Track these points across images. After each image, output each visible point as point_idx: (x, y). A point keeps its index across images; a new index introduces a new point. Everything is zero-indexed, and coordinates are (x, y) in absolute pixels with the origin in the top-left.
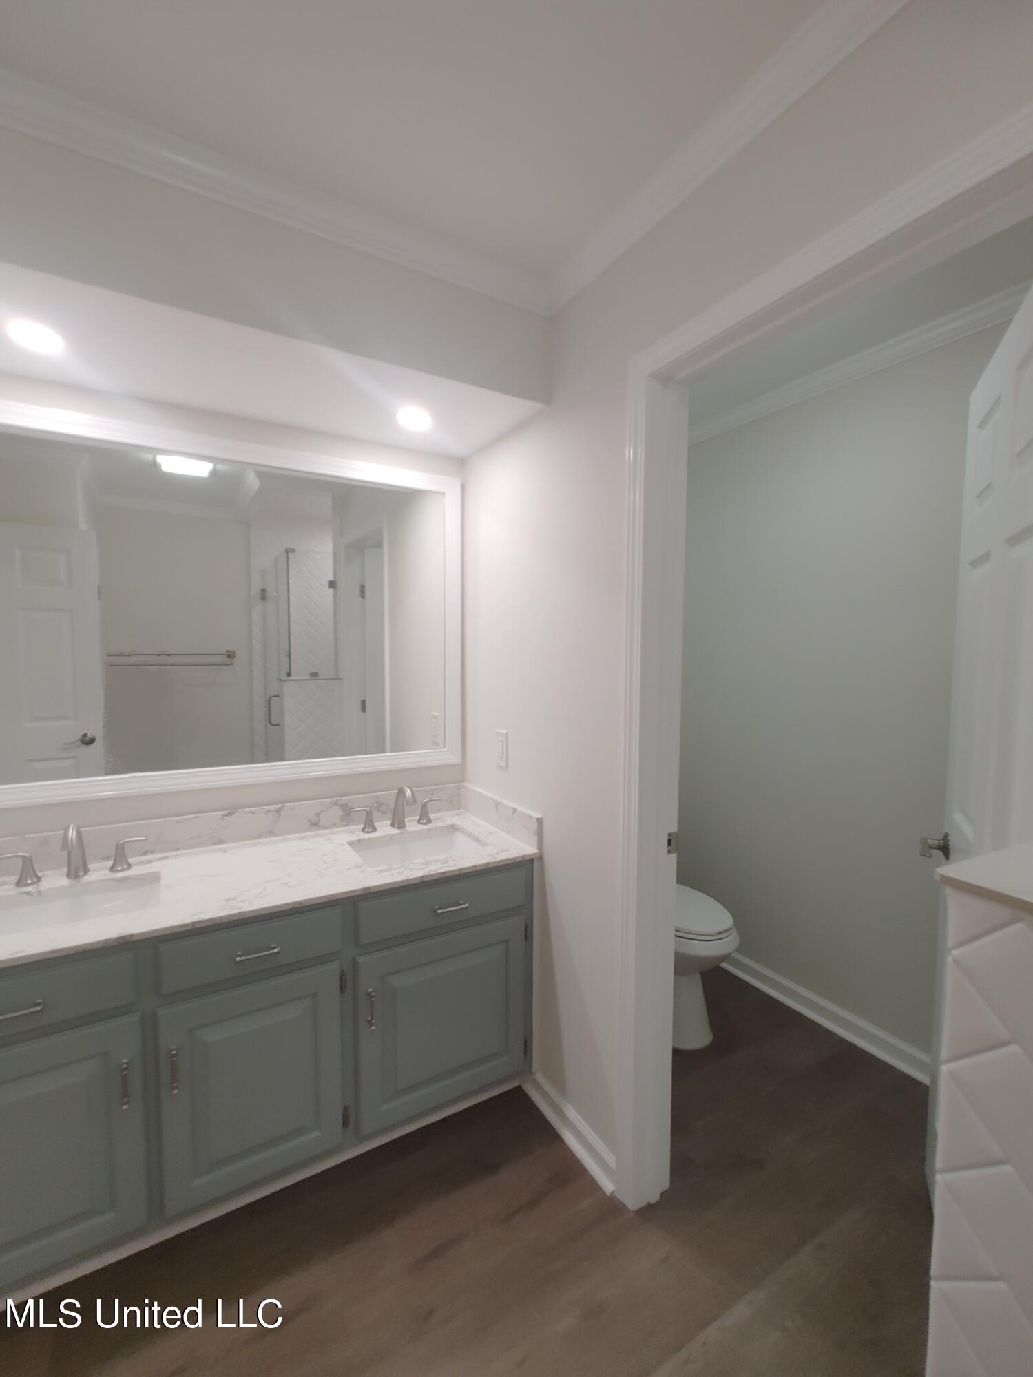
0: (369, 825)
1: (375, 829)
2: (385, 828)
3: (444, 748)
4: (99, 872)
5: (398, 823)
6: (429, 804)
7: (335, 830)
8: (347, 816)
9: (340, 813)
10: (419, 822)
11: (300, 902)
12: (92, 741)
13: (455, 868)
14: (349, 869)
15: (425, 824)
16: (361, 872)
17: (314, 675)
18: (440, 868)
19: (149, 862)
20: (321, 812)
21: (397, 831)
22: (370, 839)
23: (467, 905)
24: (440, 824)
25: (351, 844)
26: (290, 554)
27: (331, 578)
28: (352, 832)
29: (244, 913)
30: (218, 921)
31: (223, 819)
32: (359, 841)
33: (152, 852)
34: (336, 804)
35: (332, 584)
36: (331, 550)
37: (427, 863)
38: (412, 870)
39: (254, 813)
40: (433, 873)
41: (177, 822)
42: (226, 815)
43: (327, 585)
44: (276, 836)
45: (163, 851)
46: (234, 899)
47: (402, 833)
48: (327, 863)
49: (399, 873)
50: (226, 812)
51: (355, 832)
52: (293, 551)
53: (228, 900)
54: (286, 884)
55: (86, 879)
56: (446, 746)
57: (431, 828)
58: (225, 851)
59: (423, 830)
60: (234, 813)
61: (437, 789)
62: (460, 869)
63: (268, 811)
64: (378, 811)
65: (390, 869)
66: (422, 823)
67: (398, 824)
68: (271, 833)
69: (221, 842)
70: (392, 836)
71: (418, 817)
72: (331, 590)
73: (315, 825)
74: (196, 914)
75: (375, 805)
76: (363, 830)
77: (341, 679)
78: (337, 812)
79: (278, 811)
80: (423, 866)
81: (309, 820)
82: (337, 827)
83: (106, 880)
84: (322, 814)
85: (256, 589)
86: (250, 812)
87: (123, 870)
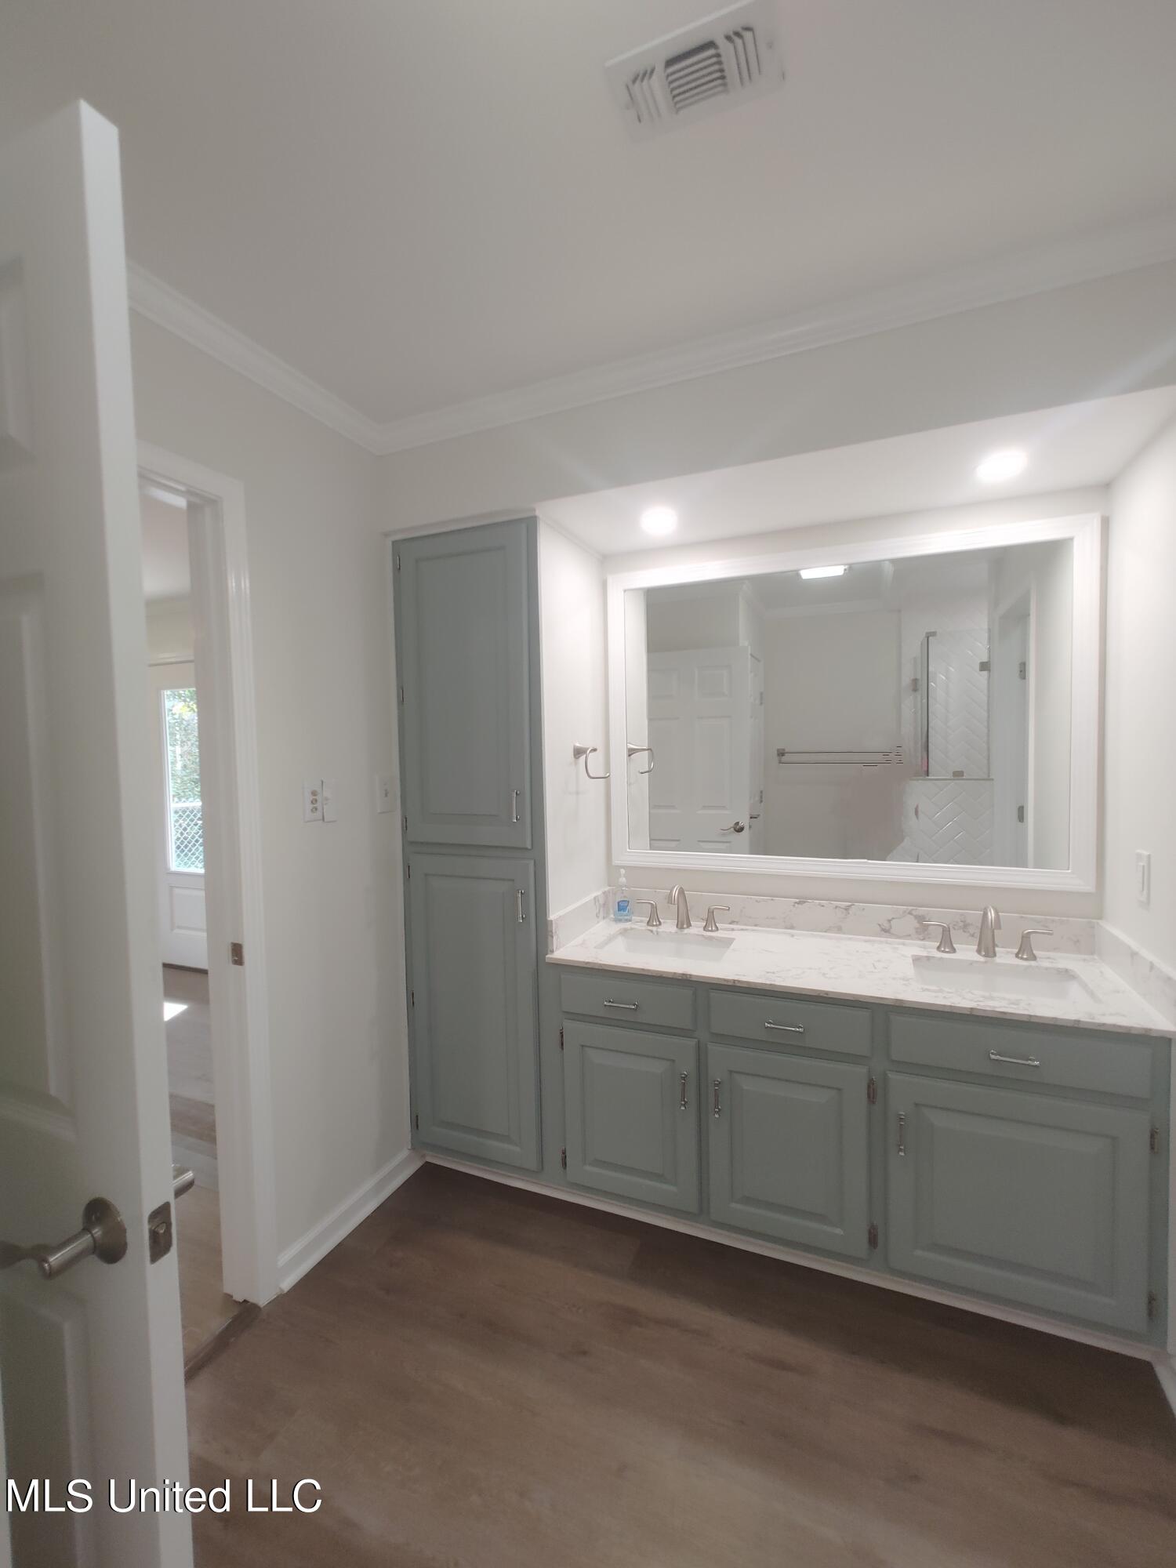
0: (946, 943)
1: (954, 950)
2: (967, 952)
3: (1068, 869)
4: (696, 928)
5: (987, 949)
6: (1032, 936)
7: (907, 941)
8: (923, 931)
9: (915, 924)
10: (1017, 955)
11: (827, 993)
12: (741, 830)
13: (1026, 1013)
14: (894, 979)
15: (1026, 959)
16: (905, 984)
17: (958, 775)
18: (1000, 1007)
19: (733, 930)
20: (893, 918)
21: (982, 959)
22: (941, 958)
23: (1037, 1063)
24: (1046, 964)
25: (917, 960)
26: (930, 638)
27: (985, 659)
28: (925, 947)
29: (775, 985)
30: (753, 986)
31: (794, 906)
32: (928, 958)
33: (737, 923)
34: (910, 913)
35: (985, 666)
36: (986, 627)
37: (992, 998)
38: (964, 998)
39: (823, 906)
40: (988, 1009)
41: (757, 901)
42: (798, 903)
43: (977, 667)
44: (844, 933)
45: (746, 925)
46: (774, 973)
47: (986, 962)
48: (875, 968)
49: (945, 997)
50: (798, 900)
51: (929, 948)
52: (934, 634)
53: (768, 973)
54: (824, 974)
55: (686, 931)
56: (1071, 866)
57: (1031, 966)
58: (793, 936)
59: (1017, 966)
60: (805, 902)
61: (1053, 921)
62: (1030, 1016)
63: (836, 907)
64: (964, 931)
65: (941, 991)
66: (1022, 958)
67: (985, 951)
68: (839, 930)
69: (792, 928)
70: (972, 963)
71: (1016, 951)
72: (985, 673)
73: (886, 931)
74: (737, 975)
75: (961, 924)
76: (938, 948)
77: (993, 780)
78: (911, 923)
79: (847, 909)
80: (981, 999)
81: (879, 925)
82: (912, 939)
83: (698, 935)
84: (894, 920)
85: (906, 680)
86: (819, 904)
87: (712, 931)
